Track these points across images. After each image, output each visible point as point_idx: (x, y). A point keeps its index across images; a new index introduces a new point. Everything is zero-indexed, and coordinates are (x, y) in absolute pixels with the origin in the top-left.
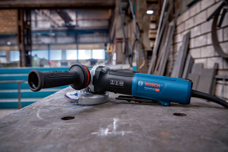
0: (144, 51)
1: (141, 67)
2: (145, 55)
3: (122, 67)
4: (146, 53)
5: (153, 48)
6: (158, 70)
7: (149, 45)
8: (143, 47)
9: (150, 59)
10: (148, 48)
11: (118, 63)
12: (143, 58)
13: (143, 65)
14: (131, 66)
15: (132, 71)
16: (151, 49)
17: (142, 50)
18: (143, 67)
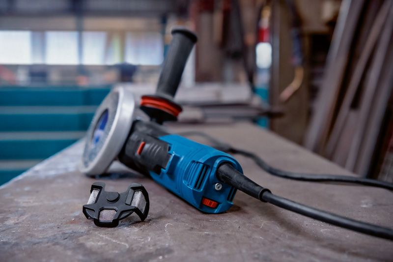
0: (300, 36)
1: (287, 93)
2: (302, 51)
3: (218, 94)
4: (307, 42)
5: (332, 23)
6: (355, 104)
7: (319, 12)
8: (297, 21)
9: (323, 63)
10: (315, 25)
11: (202, 78)
12: (297, 60)
13: (295, 85)
14: (254, 90)
15: (258, 109)
16: (324, 29)
17: (294, 32)
18: (296, 93)
